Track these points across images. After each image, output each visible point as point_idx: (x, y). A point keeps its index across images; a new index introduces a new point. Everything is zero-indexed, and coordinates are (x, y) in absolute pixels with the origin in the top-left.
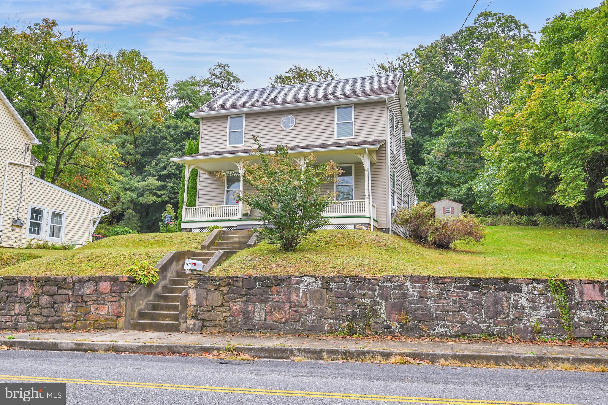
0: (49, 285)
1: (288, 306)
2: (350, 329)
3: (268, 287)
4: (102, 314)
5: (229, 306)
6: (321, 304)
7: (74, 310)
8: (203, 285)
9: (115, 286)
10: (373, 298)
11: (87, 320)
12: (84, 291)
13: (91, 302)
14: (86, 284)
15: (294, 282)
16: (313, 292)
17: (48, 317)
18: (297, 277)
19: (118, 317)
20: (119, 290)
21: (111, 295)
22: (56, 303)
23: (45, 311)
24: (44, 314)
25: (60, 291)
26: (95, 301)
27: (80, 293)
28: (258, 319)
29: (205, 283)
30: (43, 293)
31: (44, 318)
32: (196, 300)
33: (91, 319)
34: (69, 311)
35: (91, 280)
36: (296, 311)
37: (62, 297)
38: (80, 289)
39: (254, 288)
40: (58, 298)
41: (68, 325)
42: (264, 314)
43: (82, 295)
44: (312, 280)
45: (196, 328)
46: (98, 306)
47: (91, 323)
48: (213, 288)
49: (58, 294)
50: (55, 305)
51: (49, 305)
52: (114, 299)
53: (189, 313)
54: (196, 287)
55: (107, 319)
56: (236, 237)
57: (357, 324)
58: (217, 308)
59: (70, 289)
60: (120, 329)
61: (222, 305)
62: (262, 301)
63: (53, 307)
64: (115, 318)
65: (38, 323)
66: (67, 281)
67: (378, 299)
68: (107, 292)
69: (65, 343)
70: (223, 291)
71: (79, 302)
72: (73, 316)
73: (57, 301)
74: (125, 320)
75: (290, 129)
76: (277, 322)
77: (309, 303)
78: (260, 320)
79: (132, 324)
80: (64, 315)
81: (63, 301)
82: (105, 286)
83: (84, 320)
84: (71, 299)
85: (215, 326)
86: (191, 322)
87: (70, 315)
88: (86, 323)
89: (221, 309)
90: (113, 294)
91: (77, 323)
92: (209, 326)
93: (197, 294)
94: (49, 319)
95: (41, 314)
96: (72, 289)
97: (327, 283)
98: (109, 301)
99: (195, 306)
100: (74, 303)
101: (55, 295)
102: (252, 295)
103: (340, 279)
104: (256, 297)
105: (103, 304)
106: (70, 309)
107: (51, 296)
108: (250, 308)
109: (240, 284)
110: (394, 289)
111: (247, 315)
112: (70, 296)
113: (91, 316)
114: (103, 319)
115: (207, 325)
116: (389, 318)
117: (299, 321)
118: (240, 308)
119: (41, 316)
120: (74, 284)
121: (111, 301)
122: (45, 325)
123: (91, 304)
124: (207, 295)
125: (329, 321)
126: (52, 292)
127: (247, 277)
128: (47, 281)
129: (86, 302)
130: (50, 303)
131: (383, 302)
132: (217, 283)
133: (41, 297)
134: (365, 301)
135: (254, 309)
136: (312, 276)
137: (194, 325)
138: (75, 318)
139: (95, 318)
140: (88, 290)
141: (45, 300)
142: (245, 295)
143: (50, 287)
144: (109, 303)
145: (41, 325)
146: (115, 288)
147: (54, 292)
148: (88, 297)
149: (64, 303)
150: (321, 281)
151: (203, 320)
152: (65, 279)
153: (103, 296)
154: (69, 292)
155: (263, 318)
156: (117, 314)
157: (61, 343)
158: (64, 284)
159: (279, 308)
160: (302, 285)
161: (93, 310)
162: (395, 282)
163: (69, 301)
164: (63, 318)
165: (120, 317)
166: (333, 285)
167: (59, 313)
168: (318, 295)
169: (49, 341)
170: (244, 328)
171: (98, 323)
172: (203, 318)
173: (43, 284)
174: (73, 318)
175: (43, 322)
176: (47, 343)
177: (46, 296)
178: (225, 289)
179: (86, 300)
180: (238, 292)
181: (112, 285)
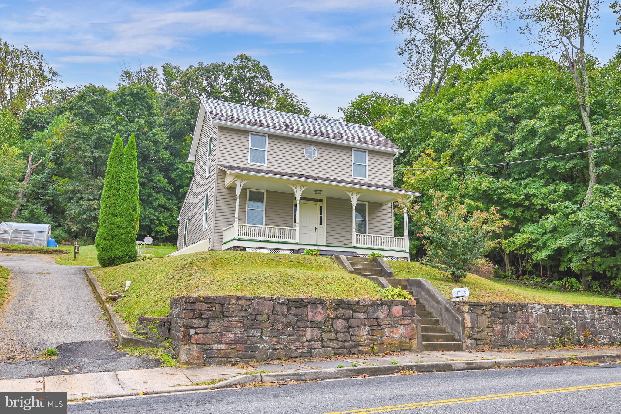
0: (342, 308)
1: (527, 327)
2: (561, 342)
3: (515, 312)
4: (396, 337)
5: (492, 327)
6: (545, 325)
7: (370, 333)
8: (474, 310)
9: (406, 310)
10: (570, 320)
11: (383, 344)
12: (378, 315)
13: (385, 326)
14: (380, 308)
15: (530, 308)
16: (541, 316)
17: (344, 342)
18: (531, 304)
19: (411, 339)
20: (410, 313)
21: (403, 319)
22: (351, 327)
23: (340, 336)
24: (340, 339)
25: (356, 315)
26: (388, 324)
27: (375, 317)
28: (510, 337)
29: (476, 308)
30: (338, 317)
31: (339, 343)
32: (471, 322)
33: (386, 342)
34: (365, 335)
35: (384, 304)
36: (532, 330)
37: (358, 321)
38: (374, 313)
39: (507, 312)
40: (353, 322)
41: (366, 350)
42: (514, 333)
43: (377, 319)
44: (538, 307)
45: (473, 347)
46: (392, 329)
47: (388, 346)
48: (480, 312)
49: (353, 318)
50: (351, 330)
51: (345, 330)
52: (406, 322)
53: (467, 334)
54: (468, 312)
55: (401, 342)
56: (360, 264)
57: (564, 339)
58: (484, 329)
59: (363, 313)
60: (415, 351)
61: (488, 327)
62: (512, 323)
63: (349, 332)
64: (408, 340)
65: (334, 348)
66: (361, 304)
67: (573, 321)
68: (399, 315)
69: (457, 363)
70: (487, 315)
71: (373, 326)
72: (370, 340)
73: (353, 325)
74: (417, 342)
75: (313, 159)
76: (521, 339)
77: (538, 324)
78: (512, 338)
79: (424, 346)
80: (360, 339)
81: (359, 325)
82: (397, 310)
83: (379, 344)
84: (366, 323)
85: (484, 344)
86: (469, 342)
87: (367, 339)
88: (383, 346)
89: (487, 330)
90: (406, 318)
91: (375, 347)
92: (480, 345)
93: (471, 318)
94: (346, 345)
95: (337, 339)
96: (367, 312)
97: (548, 309)
98: (401, 325)
99: (470, 328)
100: (369, 326)
101: (350, 318)
102: (506, 318)
103: (554, 307)
104: (509, 319)
105: (396, 327)
106: (367, 333)
107: (347, 320)
108: (506, 329)
109: (498, 309)
110: (580, 314)
111: (503, 334)
112: (365, 320)
113: (386, 340)
114: (397, 342)
115: (479, 343)
116: (578, 333)
117: (534, 338)
118: (500, 328)
119: (336, 342)
120: (367, 308)
121: (403, 325)
122: (341, 351)
123: (386, 328)
124: (478, 318)
125: (550, 337)
126: (347, 316)
127: (502, 304)
128: (340, 304)
129: (380, 325)
130: (346, 328)
131: (575, 322)
132: (484, 308)
133: (335, 321)
134: (568, 322)
135: (508, 330)
136: (539, 304)
137: (471, 344)
138: (372, 342)
139: (391, 341)
140: (382, 313)
141: (340, 324)
142: (502, 318)
143: (344, 310)
144: (402, 327)
145: (336, 351)
146: (406, 312)
147: (349, 315)
148: (383, 321)
149: (360, 326)
150: (545, 308)
151: (476, 339)
152: (358, 303)
153: (395, 319)
154: (364, 316)
155: (514, 337)
156: (411, 336)
157: (454, 364)
158: (359, 308)
159: (523, 328)
160: (534, 310)
161: (387, 334)
162: (580, 309)
163: (365, 325)
164: (360, 342)
165: (412, 339)
166: (550, 311)
167: (355, 338)
168: (543, 318)
169: (442, 363)
170: (503, 345)
171: (393, 346)
172: (476, 338)
173: (336, 307)
174: (370, 342)
175: (339, 347)
176: (441, 364)
177: (340, 320)
178: (488, 313)
179: (381, 324)
180: (497, 315)
181: (403, 309)
